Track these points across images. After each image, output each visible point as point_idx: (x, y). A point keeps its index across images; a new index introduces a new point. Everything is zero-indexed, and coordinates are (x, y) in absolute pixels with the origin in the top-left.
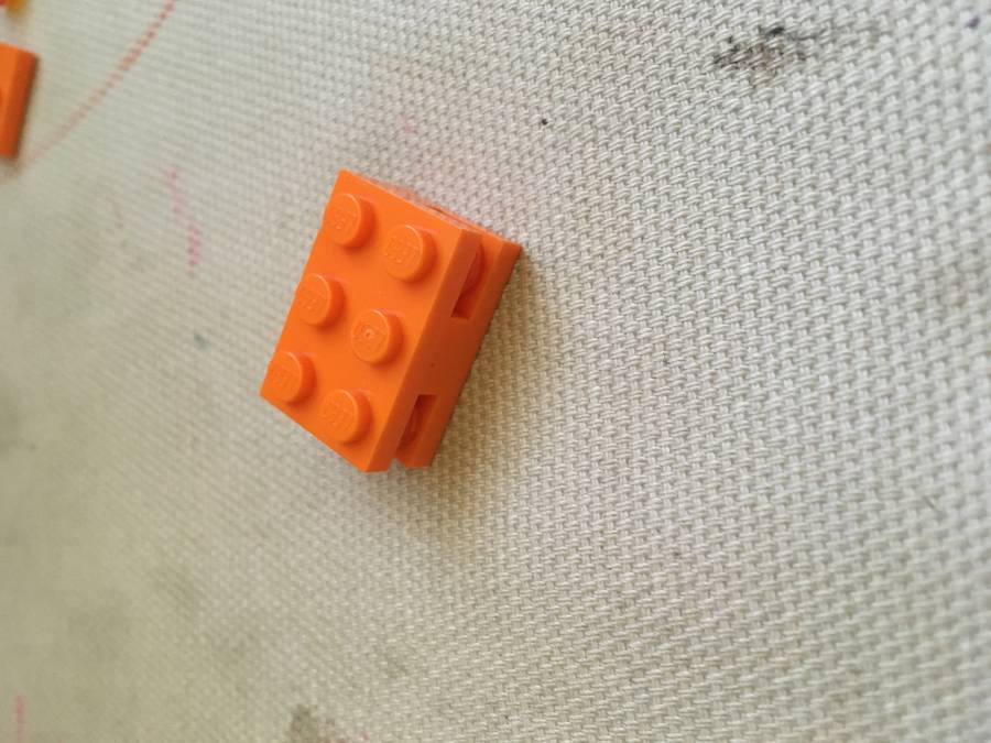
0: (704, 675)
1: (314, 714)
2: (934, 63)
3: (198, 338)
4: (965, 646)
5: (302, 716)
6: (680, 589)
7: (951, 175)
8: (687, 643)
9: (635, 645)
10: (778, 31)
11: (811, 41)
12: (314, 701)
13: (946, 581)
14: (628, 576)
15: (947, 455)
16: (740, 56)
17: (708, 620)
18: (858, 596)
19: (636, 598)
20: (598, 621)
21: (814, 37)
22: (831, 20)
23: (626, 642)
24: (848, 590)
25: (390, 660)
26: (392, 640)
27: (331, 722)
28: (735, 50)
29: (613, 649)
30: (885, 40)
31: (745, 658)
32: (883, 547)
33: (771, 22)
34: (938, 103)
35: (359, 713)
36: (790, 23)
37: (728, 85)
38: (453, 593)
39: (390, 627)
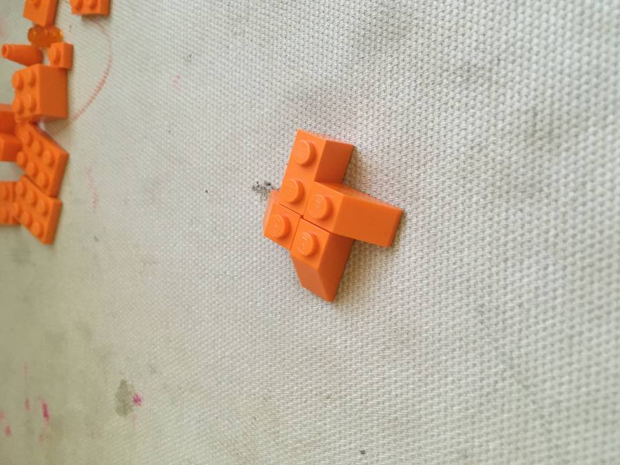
0: (235, 386)
1: (127, 383)
3: (95, 238)
5: (123, 383)
6: (232, 358)
9: (219, 374)
10: (269, 184)
12: (127, 378)
14: (219, 352)
16: (259, 189)
19: (221, 359)
20: (211, 365)
24: (271, 366)
25: (151, 368)
26: (153, 361)
27: (132, 387)
28: (258, 186)
32: (280, 355)
33: (269, 181)
35: (141, 384)
36: (273, 184)
37: (255, 197)
39: (152, 357)
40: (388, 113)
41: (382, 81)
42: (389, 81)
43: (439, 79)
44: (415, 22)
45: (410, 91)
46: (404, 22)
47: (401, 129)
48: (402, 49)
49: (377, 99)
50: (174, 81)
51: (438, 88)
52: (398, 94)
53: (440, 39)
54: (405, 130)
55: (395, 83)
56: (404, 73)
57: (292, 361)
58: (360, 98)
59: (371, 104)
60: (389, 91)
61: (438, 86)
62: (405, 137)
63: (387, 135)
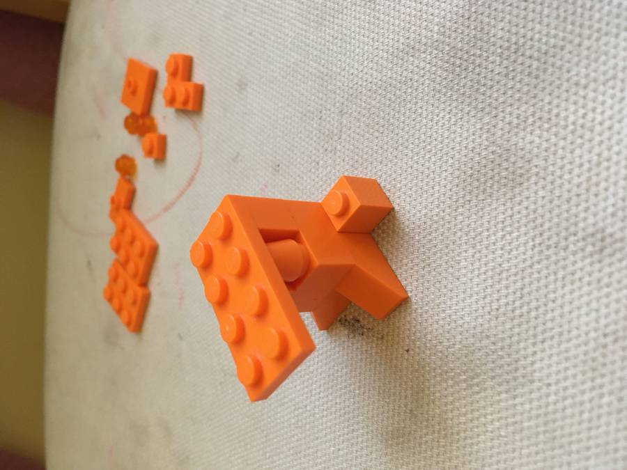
3: (180, 335)
40: (498, 270)
41: (491, 231)
42: (500, 234)
43: (563, 243)
44: (535, 170)
45: (526, 250)
46: (521, 168)
47: (514, 293)
48: (518, 199)
49: (484, 251)
50: (262, 190)
51: (562, 254)
52: (511, 250)
53: (566, 195)
54: (518, 294)
55: (508, 237)
56: (520, 227)
58: (464, 247)
59: (477, 255)
60: (499, 244)
61: (562, 251)
62: (518, 303)
63: (496, 296)
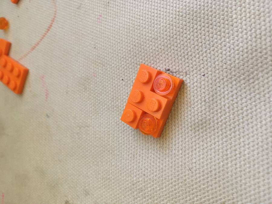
0: (148, 200)
1: (69, 202)
2: (196, 82)
3: (47, 115)
4: (195, 199)
5: (67, 202)
6: (144, 182)
7: (198, 105)
8: (145, 194)
9: (135, 193)
10: (169, 70)
11: (175, 73)
12: (70, 199)
13: (193, 185)
14: (135, 178)
15: (194, 160)
17: (149, 189)
18: (177, 187)
19: (136, 183)
20: (129, 187)
21: (175, 72)
22: (179, 70)
23: (134, 192)
24: (175, 185)
25: (86, 192)
26: (87, 188)
29: (131, 193)
30: (188, 76)
31: (156, 197)
32: (182, 177)
33: (168, 68)
34: (197, 90)
36: (171, 69)
38: (100, 178)
39: (87, 185)
50: (98, 19)
57: (192, 181)
